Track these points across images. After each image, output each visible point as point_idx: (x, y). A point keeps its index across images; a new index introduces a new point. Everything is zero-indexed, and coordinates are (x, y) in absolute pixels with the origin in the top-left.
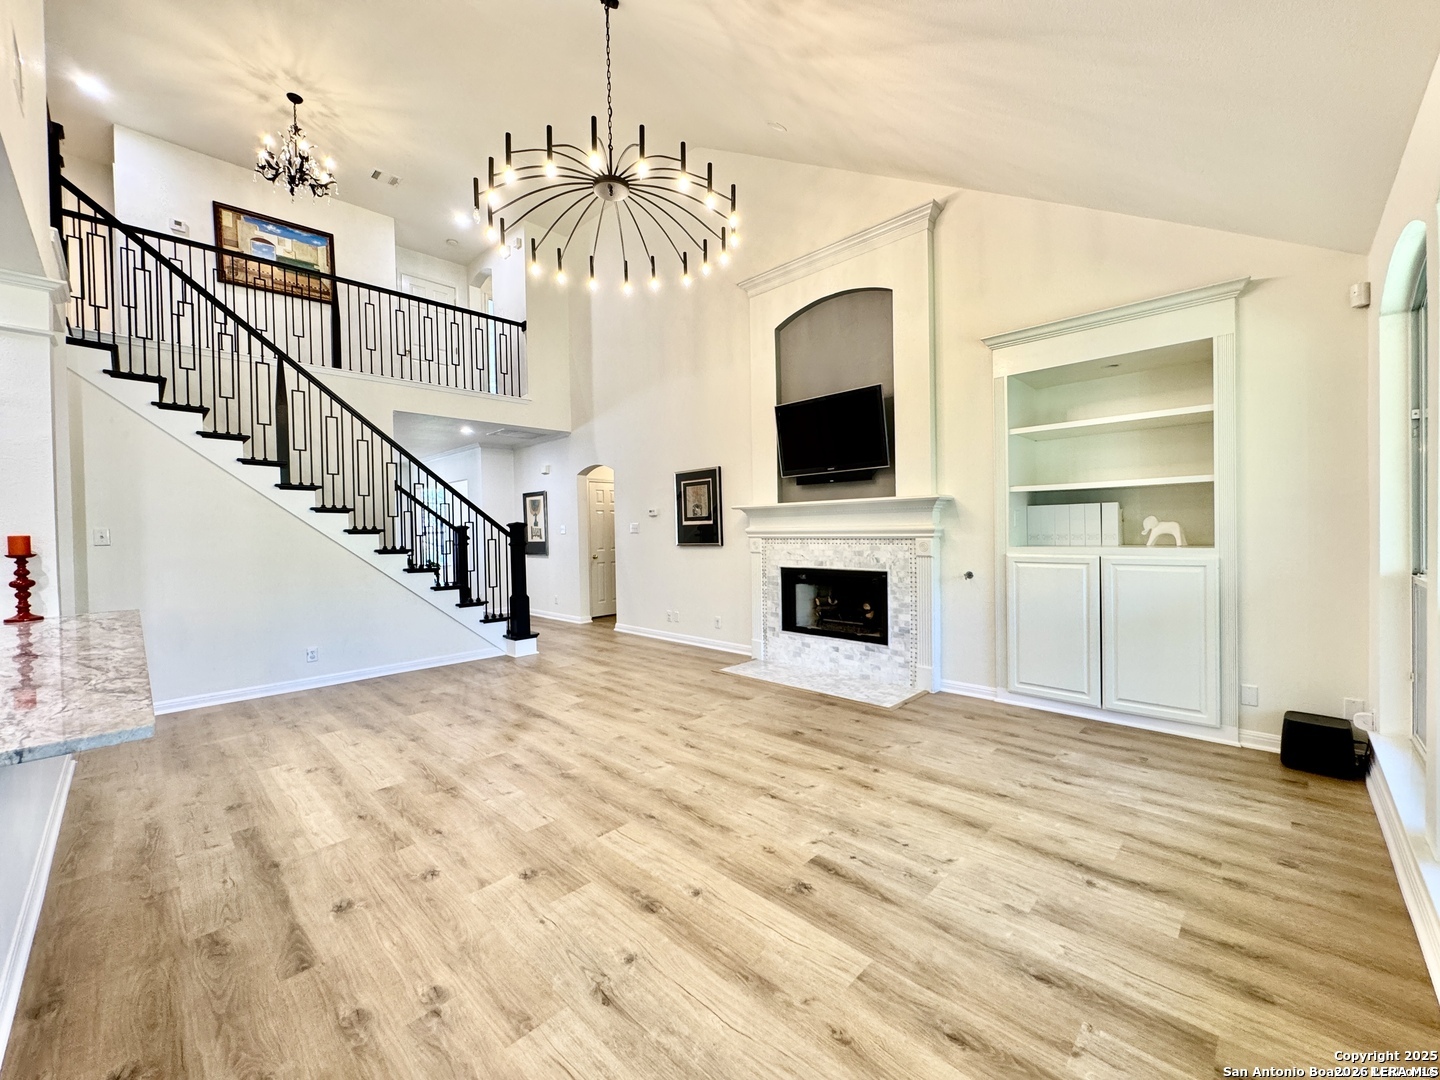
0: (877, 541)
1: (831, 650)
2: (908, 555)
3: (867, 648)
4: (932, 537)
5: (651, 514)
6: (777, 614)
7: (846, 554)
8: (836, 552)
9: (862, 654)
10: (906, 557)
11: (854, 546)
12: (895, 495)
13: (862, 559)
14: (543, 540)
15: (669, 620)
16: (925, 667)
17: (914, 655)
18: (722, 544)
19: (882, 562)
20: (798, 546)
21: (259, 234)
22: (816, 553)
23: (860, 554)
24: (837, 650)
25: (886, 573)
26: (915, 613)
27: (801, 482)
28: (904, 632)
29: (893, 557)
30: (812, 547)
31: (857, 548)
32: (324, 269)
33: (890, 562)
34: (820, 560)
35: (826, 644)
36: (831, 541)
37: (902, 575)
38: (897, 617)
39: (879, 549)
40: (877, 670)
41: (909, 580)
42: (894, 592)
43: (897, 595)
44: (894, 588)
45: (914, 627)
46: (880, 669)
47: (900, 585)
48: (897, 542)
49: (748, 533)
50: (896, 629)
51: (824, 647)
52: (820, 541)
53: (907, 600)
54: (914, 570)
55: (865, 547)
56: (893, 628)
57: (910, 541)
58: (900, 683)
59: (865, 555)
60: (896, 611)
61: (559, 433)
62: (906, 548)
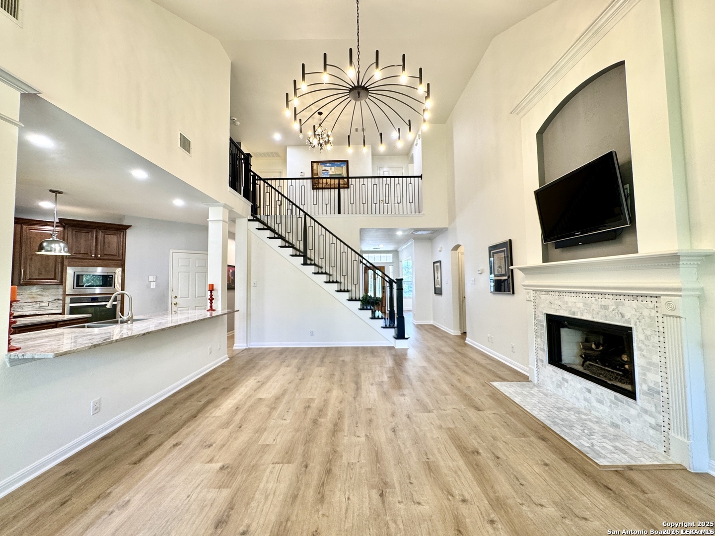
0: (622, 297)
1: (584, 390)
2: (653, 313)
3: (616, 397)
4: (680, 296)
5: (480, 272)
6: (544, 350)
7: (593, 306)
8: (585, 304)
9: (611, 402)
10: (653, 315)
11: (600, 300)
12: (637, 252)
13: (607, 313)
14: (440, 287)
15: (489, 341)
16: (679, 437)
17: (666, 419)
18: (513, 293)
19: (627, 318)
20: (557, 297)
21: (324, 168)
22: (570, 304)
23: (605, 307)
24: (589, 391)
25: (631, 329)
26: (666, 376)
27: (557, 246)
28: (652, 392)
29: (638, 314)
30: (566, 299)
31: (604, 302)
32: (345, 175)
33: (635, 318)
34: (573, 310)
35: (580, 384)
36: (581, 295)
37: (648, 332)
38: (645, 374)
39: (623, 305)
40: (626, 423)
41: (656, 339)
42: (640, 349)
43: (645, 353)
44: (640, 345)
45: (665, 389)
46: (629, 422)
47: (646, 342)
48: (641, 299)
49: (524, 286)
50: (645, 387)
51: (579, 386)
52: (573, 294)
53: (656, 359)
54: (661, 329)
55: (610, 302)
56: (641, 385)
57: (656, 299)
58: (652, 444)
59: (611, 309)
60: (643, 367)
61: (444, 228)
62: (651, 305)
